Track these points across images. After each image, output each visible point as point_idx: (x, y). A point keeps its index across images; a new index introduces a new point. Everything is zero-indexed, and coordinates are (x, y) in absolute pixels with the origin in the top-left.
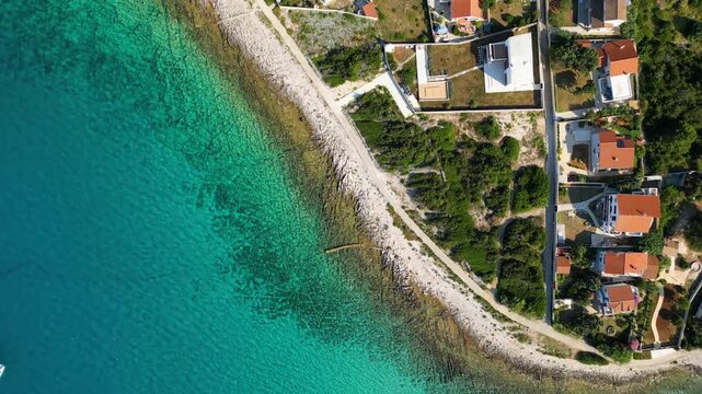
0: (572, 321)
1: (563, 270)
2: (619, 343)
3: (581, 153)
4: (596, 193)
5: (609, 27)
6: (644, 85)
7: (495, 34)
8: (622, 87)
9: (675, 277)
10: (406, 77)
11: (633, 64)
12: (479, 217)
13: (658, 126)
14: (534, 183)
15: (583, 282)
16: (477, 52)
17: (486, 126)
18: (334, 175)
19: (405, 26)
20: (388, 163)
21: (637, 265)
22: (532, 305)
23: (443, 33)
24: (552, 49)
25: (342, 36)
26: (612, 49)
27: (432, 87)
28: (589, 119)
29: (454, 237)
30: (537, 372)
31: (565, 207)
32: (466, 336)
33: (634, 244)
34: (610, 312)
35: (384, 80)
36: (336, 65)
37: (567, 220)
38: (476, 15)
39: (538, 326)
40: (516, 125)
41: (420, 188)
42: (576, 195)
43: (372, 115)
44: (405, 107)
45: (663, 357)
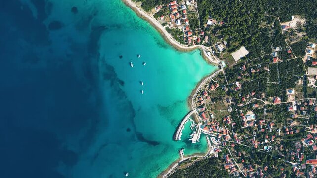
0: (187, 44)
1: (185, 39)
2: (190, 45)
3: (185, 29)
4: (187, 33)
5: (186, 18)
6: (189, 23)
7: (176, 20)
8: (188, 23)
9: (195, 39)
10: (170, 25)
11: (188, 21)
12: (178, 36)
13: (191, 26)
14: (182, 32)
15: (187, 40)
16: (175, 22)
17: (177, 28)
18: (164, 35)
19: (168, 20)
20: (169, 33)
21: (191, 38)
22: (183, 43)
23: (172, 21)
24: (181, 21)
25: (164, 22)
26: (186, 20)
27: (172, 25)
28: (186, 26)
29: (176, 38)
30: (185, 49)
31: (185, 34)
32: (178, 47)
33: (191, 36)
34: (190, 42)
35: (168, 25)
36: (163, 25)
37: (185, 35)
38: (174, 19)
39: (184, 45)
40: (179, 28)
41: (172, 34)
42: (185, 33)
43: (167, 29)
44: (170, 28)
45: (195, 46)
